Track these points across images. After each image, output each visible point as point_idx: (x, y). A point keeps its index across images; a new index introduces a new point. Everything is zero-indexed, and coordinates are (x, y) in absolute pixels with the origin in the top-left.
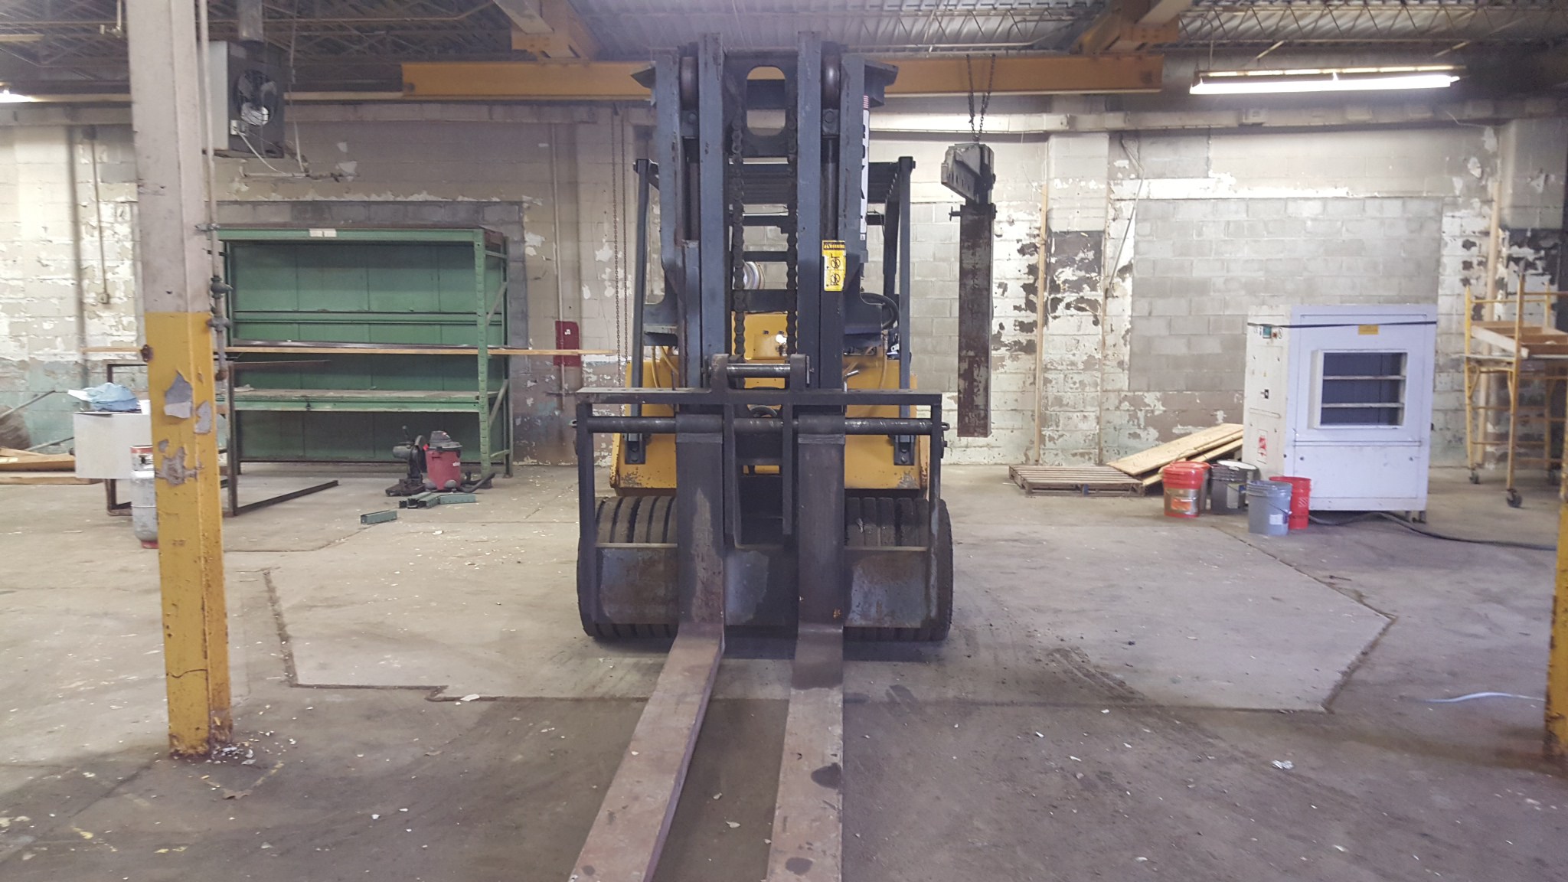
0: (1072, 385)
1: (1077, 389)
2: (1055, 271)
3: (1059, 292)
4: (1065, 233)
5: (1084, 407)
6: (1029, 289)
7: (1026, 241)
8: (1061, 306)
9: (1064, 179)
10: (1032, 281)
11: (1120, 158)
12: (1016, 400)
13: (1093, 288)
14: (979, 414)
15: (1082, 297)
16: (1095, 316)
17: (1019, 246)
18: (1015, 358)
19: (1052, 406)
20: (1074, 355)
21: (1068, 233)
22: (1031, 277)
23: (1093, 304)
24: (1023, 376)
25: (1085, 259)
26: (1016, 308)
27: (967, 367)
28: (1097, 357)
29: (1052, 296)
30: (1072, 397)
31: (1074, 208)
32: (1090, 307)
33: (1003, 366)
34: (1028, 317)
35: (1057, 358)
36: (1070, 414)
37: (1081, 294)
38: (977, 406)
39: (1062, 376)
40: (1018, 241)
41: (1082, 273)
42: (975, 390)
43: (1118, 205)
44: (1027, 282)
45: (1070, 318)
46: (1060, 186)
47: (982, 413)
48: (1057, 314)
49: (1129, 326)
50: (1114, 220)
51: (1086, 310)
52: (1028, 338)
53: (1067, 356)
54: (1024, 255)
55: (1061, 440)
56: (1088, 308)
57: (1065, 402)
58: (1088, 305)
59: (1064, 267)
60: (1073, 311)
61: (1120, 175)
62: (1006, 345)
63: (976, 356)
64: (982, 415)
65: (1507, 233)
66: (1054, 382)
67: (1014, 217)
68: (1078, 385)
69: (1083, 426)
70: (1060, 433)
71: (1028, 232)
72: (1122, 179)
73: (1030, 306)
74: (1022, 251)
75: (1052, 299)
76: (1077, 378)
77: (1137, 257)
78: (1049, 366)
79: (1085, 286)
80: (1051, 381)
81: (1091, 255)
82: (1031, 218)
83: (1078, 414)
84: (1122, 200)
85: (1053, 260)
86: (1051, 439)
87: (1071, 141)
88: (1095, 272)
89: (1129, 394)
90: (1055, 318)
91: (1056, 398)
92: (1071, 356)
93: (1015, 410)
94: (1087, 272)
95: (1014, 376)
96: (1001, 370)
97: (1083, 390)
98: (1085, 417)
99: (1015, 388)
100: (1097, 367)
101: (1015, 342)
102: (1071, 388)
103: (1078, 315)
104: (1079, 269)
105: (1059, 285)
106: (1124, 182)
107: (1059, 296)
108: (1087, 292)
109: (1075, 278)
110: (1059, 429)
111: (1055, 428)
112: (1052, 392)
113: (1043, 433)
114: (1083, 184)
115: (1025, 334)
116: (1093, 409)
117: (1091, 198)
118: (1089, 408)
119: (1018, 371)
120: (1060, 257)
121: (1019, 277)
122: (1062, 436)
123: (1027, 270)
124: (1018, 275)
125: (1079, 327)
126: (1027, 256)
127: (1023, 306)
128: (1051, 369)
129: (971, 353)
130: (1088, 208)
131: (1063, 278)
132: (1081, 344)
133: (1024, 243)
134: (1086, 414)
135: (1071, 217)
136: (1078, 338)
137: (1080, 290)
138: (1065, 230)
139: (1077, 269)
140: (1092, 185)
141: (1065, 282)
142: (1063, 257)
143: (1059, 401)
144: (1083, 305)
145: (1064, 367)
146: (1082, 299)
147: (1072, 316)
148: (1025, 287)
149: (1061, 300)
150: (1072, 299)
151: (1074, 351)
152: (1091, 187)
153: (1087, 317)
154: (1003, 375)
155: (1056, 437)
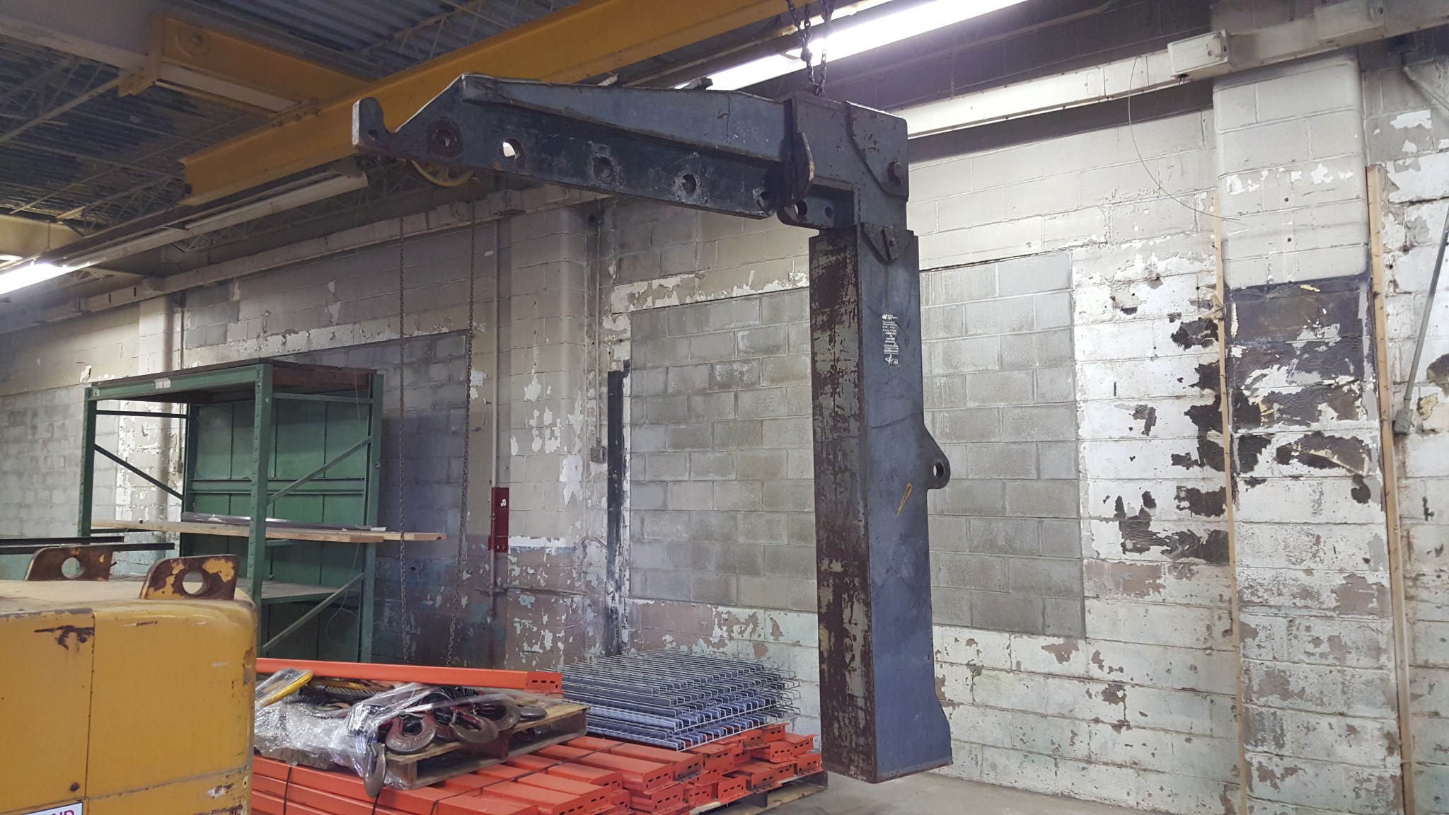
0: (1310, 647)
1: (1322, 655)
2: (1243, 375)
3: (1257, 423)
4: (1260, 288)
5: (1348, 704)
6: (1205, 418)
7: (1191, 315)
8: (1266, 456)
9: (1249, 171)
10: (1210, 402)
11: (1405, 107)
12: (1193, 668)
13: (1346, 410)
15: (1318, 434)
16: (1358, 479)
17: (1175, 327)
18: (1184, 572)
19: (1262, 693)
20: (1309, 572)
21: (1269, 288)
22: (1207, 391)
23: (1350, 451)
24: (1207, 612)
25: (1319, 344)
26: (1177, 460)
27: (831, 598)
28: (1371, 579)
29: (1242, 432)
30: (1313, 678)
31: (1277, 232)
32: (1344, 458)
33: (1157, 588)
34: (1208, 480)
35: (1265, 576)
36: (1313, 719)
37: (1315, 426)
39: (1282, 622)
40: (1172, 318)
41: (1314, 378)
43: (1412, 214)
44: (1198, 403)
45: (1290, 482)
46: (1239, 188)
48: (1257, 472)
50: (1405, 249)
51: (1333, 465)
52: (1213, 527)
53: (1292, 574)
54: (1188, 346)
55: (1290, 780)
56: (1336, 460)
57: (1294, 687)
58: (1337, 452)
59: (1266, 365)
60: (1296, 467)
61: (1410, 147)
62: (1160, 542)
63: (845, 573)
66: (1262, 635)
67: (1161, 267)
68: (1325, 647)
69: (1349, 753)
70: (1288, 762)
71: (1194, 297)
72: (1417, 155)
73: (1210, 455)
74: (1183, 338)
75: (1242, 438)
76: (1322, 629)
78: (1247, 596)
79: (1323, 407)
80: (1254, 633)
81: (1331, 334)
82: (1197, 266)
83: (1334, 720)
84: (1421, 202)
85: (1237, 352)
86: (1266, 775)
87: (1258, 91)
88: (1347, 372)
90: (1253, 482)
91: (1269, 674)
92: (1301, 575)
93: (1191, 690)
94: (1325, 373)
95: (1186, 611)
96: (1153, 596)
97: (1341, 660)
98: (1352, 730)
99: (1188, 640)
100: (1374, 604)
101: (1181, 534)
102: (1309, 654)
103: (1311, 477)
104: (1304, 367)
105: (1256, 407)
106: (1421, 160)
107: (1259, 431)
108: (1329, 421)
109: (1294, 390)
110: (1284, 752)
111: (1273, 748)
112: (1259, 658)
113: (1248, 756)
114: (1295, 175)
115: (1203, 517)
116: (1375, 712)
117: (1320, 205)
118: (1360, 709)
119: (1194, 601)
120: (1251, 344)
121: (1180, 392)
122: (1290, 771)
123: (1196, 378)
124: (1178, 389)
125: (1317, 505)
126: (1196, 348)
127: (1195, 456)
128: (1254, 604)
130: (1313, 228)
131: (1264, 389)
132: (1326, 547)
133: (1186, 320)
134: (1355, 723)
135: (1272, 252)
136: (1316, 531)
137: (1314, 416)
138: (1261, 282)
139: (1298, 368)
140: (1320, 174)
141: (1271, 398)
142: (1261, 343)
143: (1278, 683)
144: (1322, 453)
145: (1285, 601)
146: (1318, 439)
147: (1296, 478)
148: (1196, 414)
149: (1264, 442)
150: (1292, 438)
151: (1308, 564)
152: (1317, 181)
153: (1337, 483)
154: (1160, 609)
155: (1278, 772)
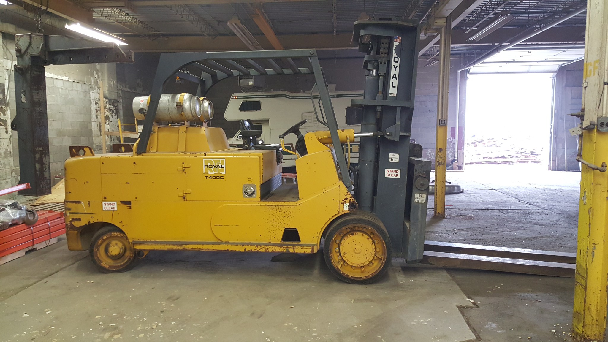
13: (4, 114)
14: (47, 182)
16: (6, 129)
23: (5, 122)
27: (39, 156)
38: (46, 177)
42: (44, 169)
47: (48, 181)
49: (11, 134)
50: (5, 79)
56: (3, 124)
58: (3, 123)
63: (43, 150)
64: (48, 182)
65: (108, 100)
77: (11, 99)
79: (1, 112)
88: (4, 105)
89: (14, 168)
97: (5, 168)
98: (7, 182)
108: (2, 116)
129: (41, 149)
132: (2, 143)
144: (1, 123)
153: (3, 129)
